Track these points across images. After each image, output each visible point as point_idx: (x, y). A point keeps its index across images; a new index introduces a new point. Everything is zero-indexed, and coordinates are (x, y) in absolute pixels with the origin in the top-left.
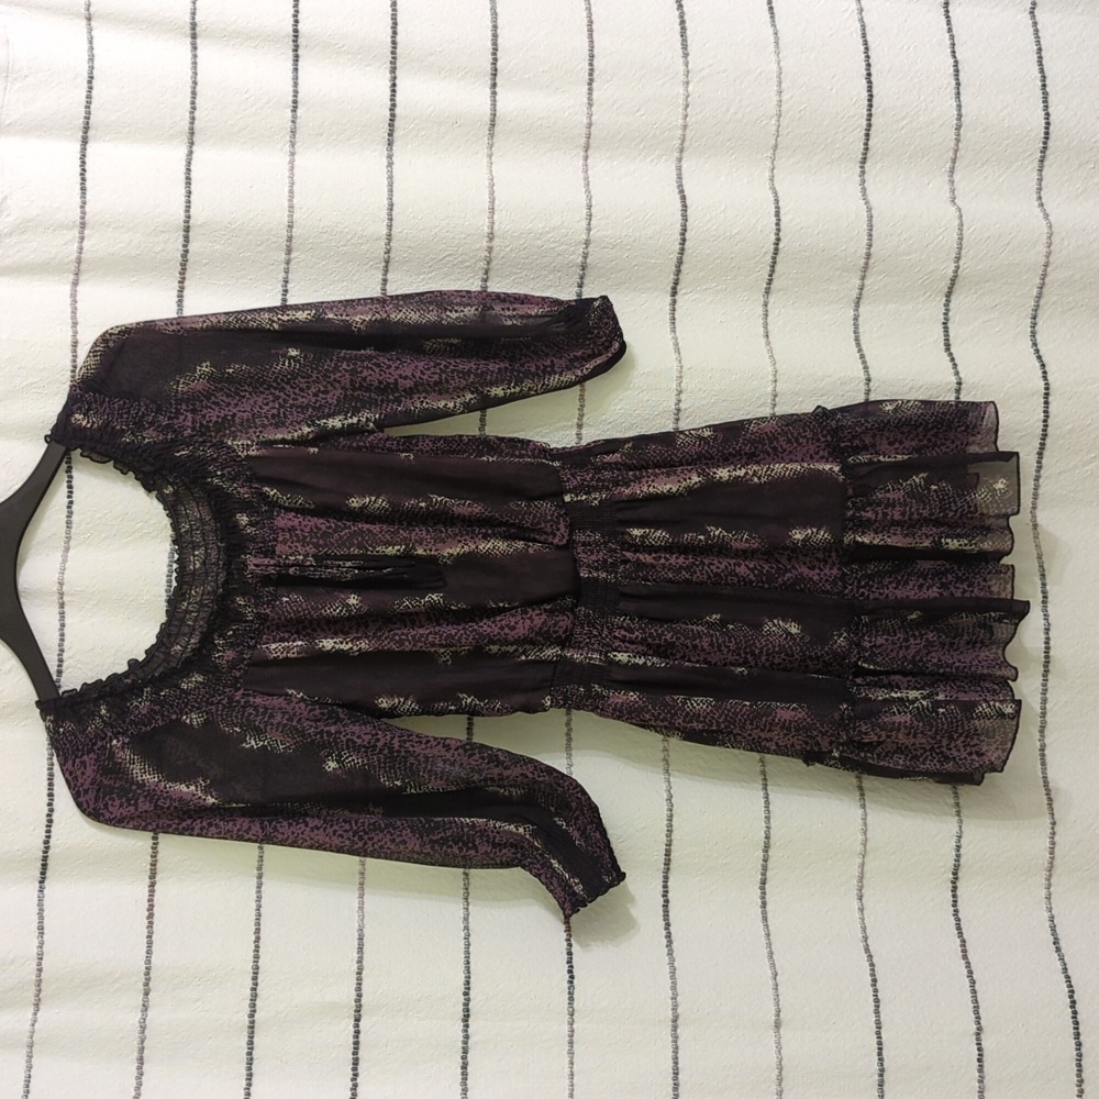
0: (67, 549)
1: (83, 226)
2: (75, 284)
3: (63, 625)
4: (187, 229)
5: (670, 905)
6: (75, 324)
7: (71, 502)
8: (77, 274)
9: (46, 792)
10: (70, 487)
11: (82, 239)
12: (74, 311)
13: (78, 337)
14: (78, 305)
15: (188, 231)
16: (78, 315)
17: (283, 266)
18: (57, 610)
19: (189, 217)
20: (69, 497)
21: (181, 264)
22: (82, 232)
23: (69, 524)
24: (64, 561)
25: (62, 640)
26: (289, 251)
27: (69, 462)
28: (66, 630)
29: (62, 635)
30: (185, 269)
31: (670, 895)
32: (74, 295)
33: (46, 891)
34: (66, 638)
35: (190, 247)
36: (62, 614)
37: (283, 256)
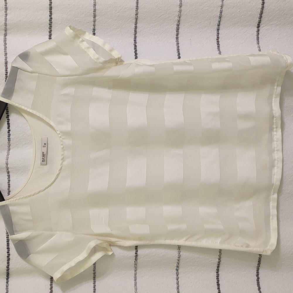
0: (9, 150)
1: (6, 9)
2: (5, 35)
3: (9, 181)
4: (51, 8)
5: (260, 280)
6: (6, 54)
7: (9, 130)
8: (6, 31)
9: (6, 247)
10: (8, 124)
11: (6, 15)
12: (5, 48)
13: (8, 60)
14: (7, 46)
15: (51, 9)
16: (7, 50)
17: (93, 23)
18: (7, 174)
19: (51, 3)
20: (8, 128)
21: (49, 24)
22: (6, 12)
23: (9, 139)
24: (8, 154)
25: (9, 187)
26: (95, 16)
27: (7, 113)
28: (11, 182)
29: (9, 185)
30: (51, 26)
31: (260, 275)
32: (5, 41)
33: (9, 283)
34: (11, 186)
35: (53, 16)
36: (9, 176)
37: (92, 19)
